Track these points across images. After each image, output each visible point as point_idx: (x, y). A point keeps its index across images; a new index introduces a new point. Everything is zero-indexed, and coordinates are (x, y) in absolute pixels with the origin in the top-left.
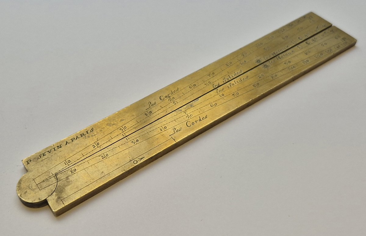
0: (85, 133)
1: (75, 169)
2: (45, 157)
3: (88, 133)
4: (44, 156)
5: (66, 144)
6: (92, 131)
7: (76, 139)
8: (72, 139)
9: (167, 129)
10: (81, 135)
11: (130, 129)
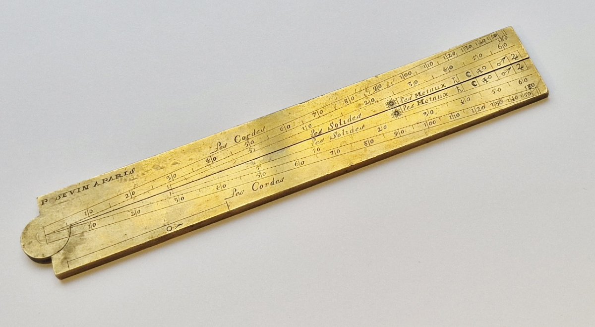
0: (123, 174)
1: (95, 224)
2: (65, 199)
3: (126, 174)
4: (64, 196)
5: (95, 186)
6: (132, 172)
7: (109, 180)
8: (103, 180)
9: (226, 188)
10: (117, 175)
11: (179, 180)
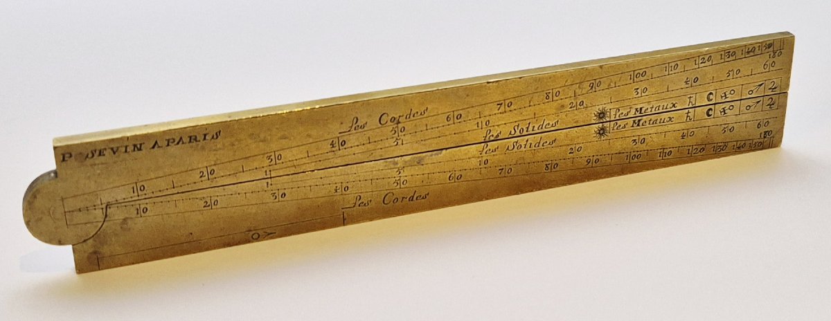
0: (200, 138)
1: (147, 209)
2: (102, 158)
3: (205, 139)
4: (100, 155)
5: (153, 147)
6: (215, 137)
7: (178, 143)
8: (168, 141)
10: (190, 137)
11: (284, 165)
